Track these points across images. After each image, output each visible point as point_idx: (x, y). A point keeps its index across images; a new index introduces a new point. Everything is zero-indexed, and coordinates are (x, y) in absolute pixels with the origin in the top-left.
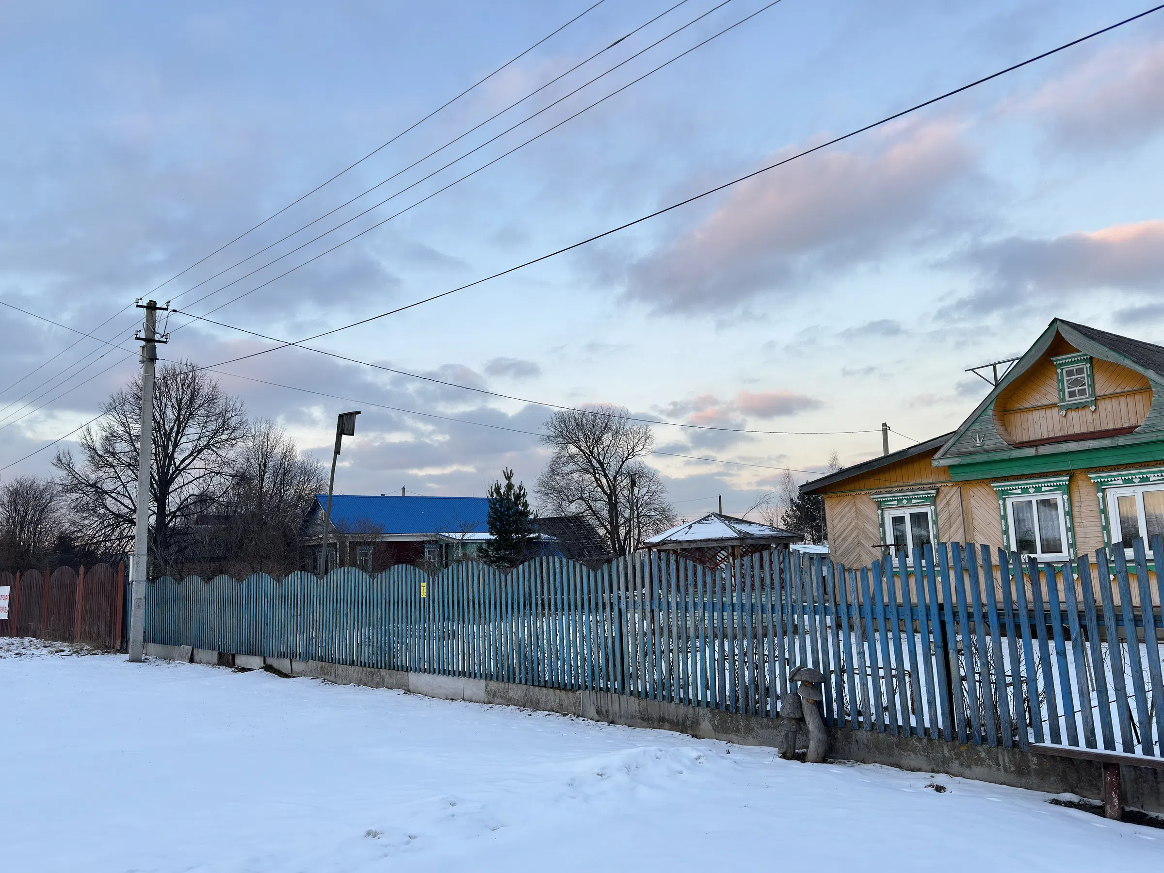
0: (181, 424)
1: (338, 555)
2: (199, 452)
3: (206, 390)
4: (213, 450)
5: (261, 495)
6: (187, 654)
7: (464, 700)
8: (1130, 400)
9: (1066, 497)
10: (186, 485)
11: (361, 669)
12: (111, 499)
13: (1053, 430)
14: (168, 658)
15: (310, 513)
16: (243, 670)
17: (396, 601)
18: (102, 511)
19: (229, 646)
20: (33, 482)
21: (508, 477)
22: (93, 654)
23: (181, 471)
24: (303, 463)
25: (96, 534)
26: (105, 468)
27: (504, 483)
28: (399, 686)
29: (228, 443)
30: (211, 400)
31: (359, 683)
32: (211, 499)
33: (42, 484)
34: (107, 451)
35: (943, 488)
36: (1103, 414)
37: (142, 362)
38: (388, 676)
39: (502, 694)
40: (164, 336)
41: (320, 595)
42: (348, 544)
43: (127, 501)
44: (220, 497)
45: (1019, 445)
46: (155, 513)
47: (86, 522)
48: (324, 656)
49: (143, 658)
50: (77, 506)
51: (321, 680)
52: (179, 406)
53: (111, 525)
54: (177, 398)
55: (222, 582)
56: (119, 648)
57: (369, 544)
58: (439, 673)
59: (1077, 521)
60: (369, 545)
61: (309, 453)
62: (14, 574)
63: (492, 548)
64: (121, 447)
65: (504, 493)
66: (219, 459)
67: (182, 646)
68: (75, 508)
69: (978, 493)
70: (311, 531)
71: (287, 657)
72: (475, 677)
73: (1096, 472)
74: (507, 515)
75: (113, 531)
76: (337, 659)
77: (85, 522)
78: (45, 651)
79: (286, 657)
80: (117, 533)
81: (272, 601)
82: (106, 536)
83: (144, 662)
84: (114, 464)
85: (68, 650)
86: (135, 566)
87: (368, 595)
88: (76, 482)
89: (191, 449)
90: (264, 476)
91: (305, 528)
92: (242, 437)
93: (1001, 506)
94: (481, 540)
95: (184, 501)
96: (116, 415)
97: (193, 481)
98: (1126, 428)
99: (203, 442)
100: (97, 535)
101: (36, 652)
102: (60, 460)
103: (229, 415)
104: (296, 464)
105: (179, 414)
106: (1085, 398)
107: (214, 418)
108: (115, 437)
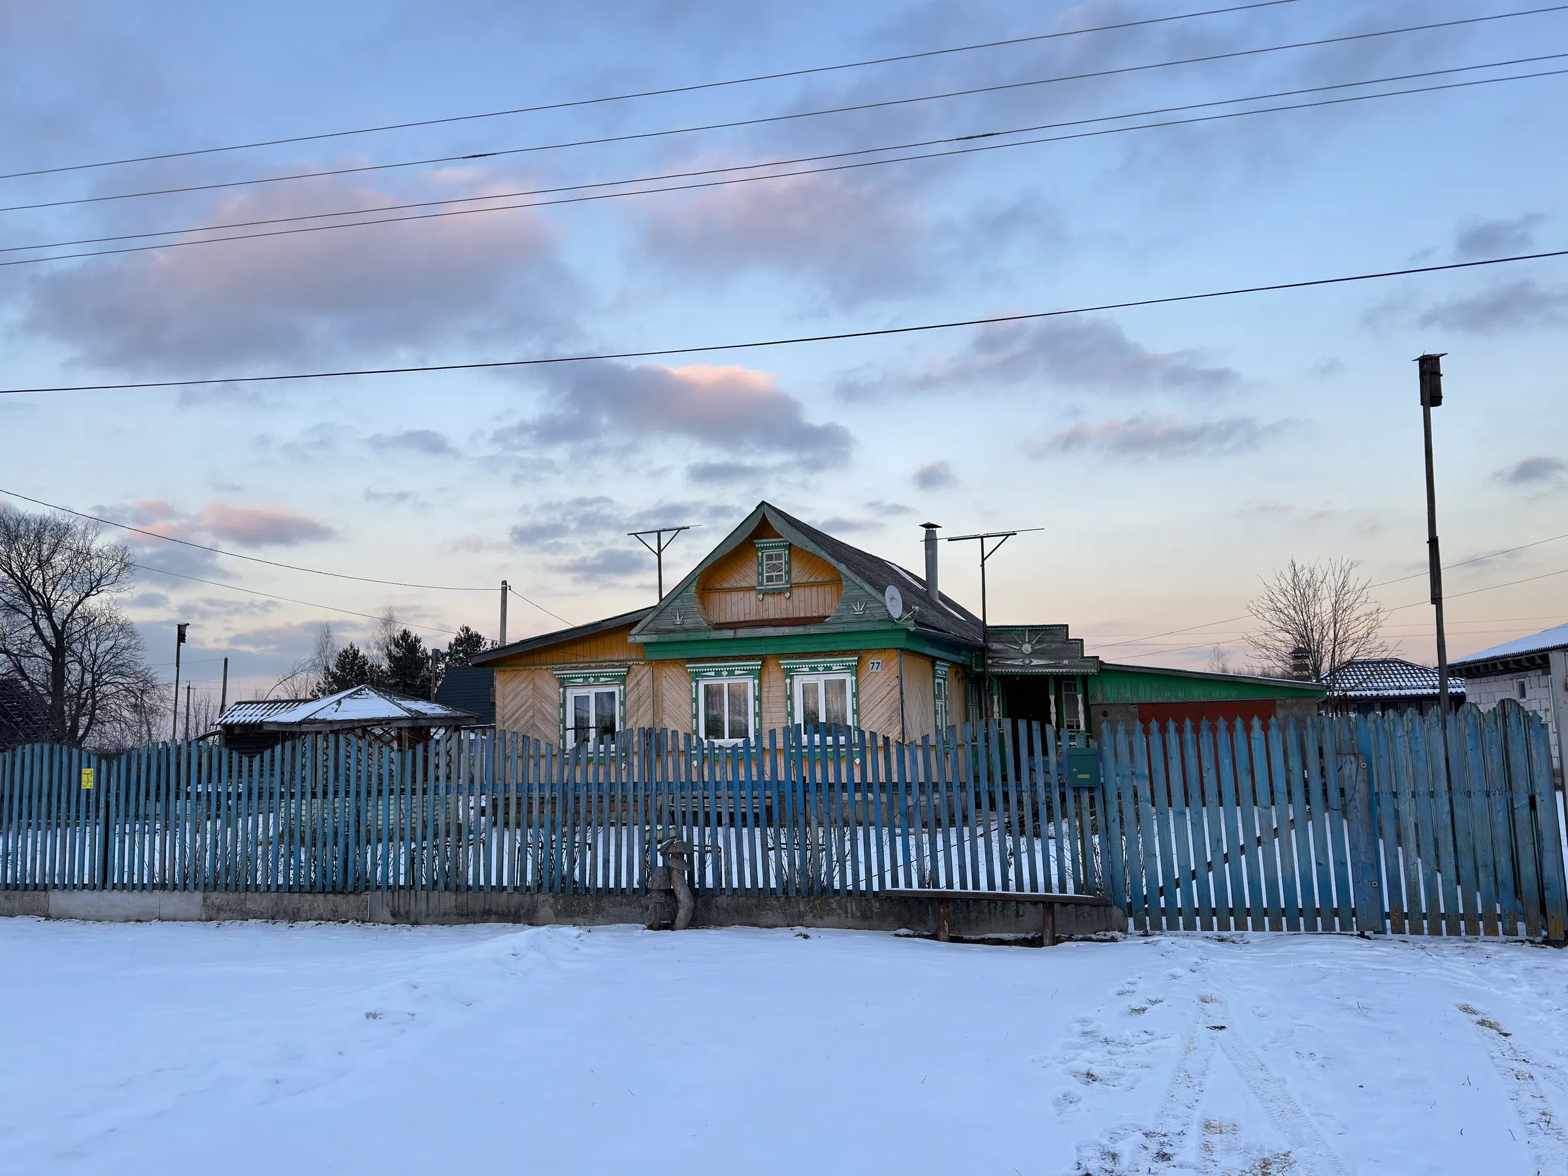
7: (160, 919)
8: (821, 589)
9: (756, 682)
13: (749, 613)
28: (28, 912)
35: (634, 667)
36: (796, 602)
38: (3, 899)
39: (234, 907)
45: (717, 627)
58: (124, 889)
59: (765, 706)
69: (671, 674)
72: (185, 889)
73: (786, 659)
93: (694, 688)
98: (815, 617)
106: (781, 584)
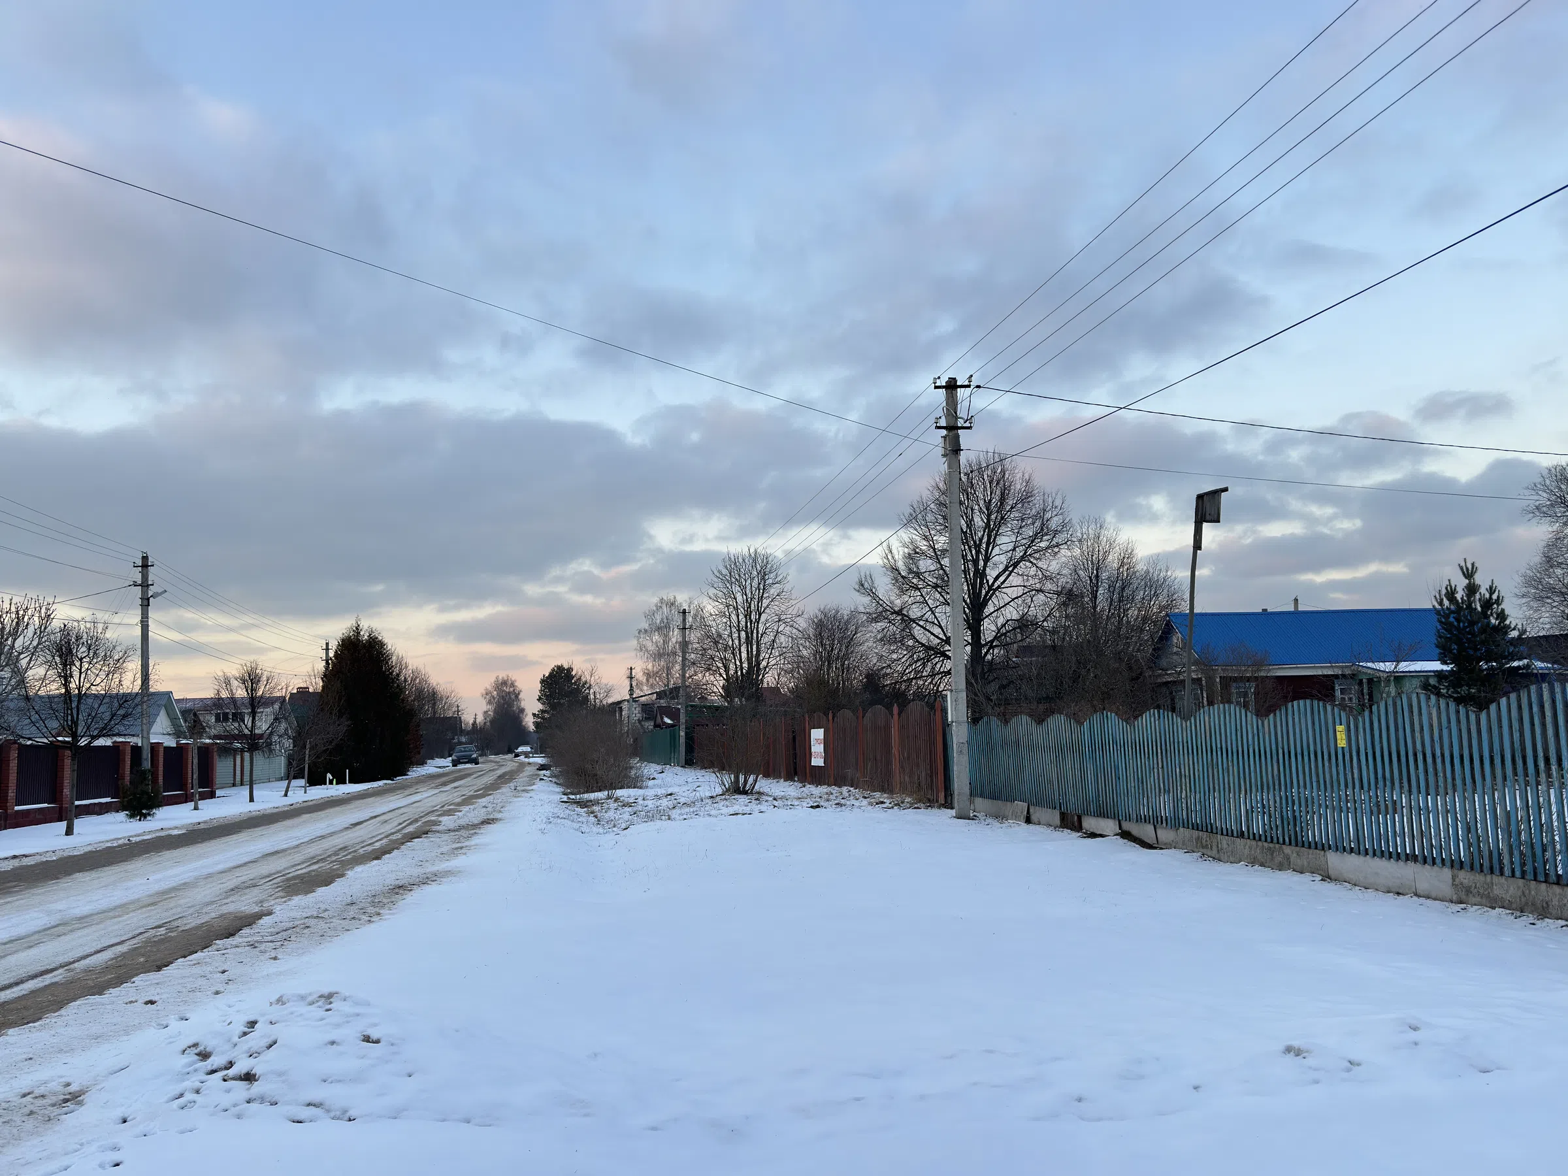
0: (992, 531)
1: (1205, 695)
2: (1015, 565)
3: (1018, 486)
4: (1031, 562)
5: (1095, 617)
6: (1022, 812)
7: (1416, 895)
10: (1002, 607)
11: (1254, 843)
12: (919, 628)
14: (1000, 817)
15: (1161, 638)
16: (1093, 835)
17: (1299, 751)
18: (911, 643)
19: (1072, 806)
20: (837, 612)
21: (1469, 574)
22: (915, 808)
23: (995, 590)
24: (1147, 572)
25: (905, 670)
26: (909, 591)
27: (1461, 583)
28: (1313, 870)
29: (1049, 551)
30: (1026, 498)
31: (1253, 862)
32: (1032, 625)
33: (846, 613)
34: (910, 571)
37: (944, 456)
38: (1295, 855)
39: (1481, 891)
40: (967, 420)
41: (1187, 742)
42: (1218, 680)
43: (937, 630)
44: (1043, 621)
46: (969, 643)
47: (895, 656)
48: (1200, 824)
49: (971, 815)
50: (885, 636)
51: (1199, 854)
52: (988, 510)
53: (921, 659)
54: (985, 500)
55: (1058, 722)
56: (943, 803)
57: (1248, 679)
58: (1374, 855)
60: (1248, 681)
61: (1155, 560)
62: (827, 715)
63: (1447, 684)
64: (926, 565)
65: (1462, 599)
66: (1039, 572)
67: (1016, 802)
68: (881, 639)
70: (1164, 663)
71: (1150, 822)
72: (1434, 863)
74: (1469, 633)
75: (924, 666)
76: (1219, 828)
77: (893, 657)
78: (865, 802)
79: (1147, 821)
80: (928, 669)
81: (1122, 749)
82: (917, 672)
83: (973, 819)
84: (920, 586)
85: (888, 801)
86: (954, 703)
87: (1256, 743)
88: (881, 609)
89: (1005, 563)
90: (1097, 591)
91: (1156, 658)
92: (1066, 543)
94: (1426, 671)
95: (1002, 628)
96: (918, 528)
97: (1010, 602)
99: (1019, 553)
100: (907, 671)
101: (857, 803)
102: (862, 585)
103: (1048, 515)
104: (1138, 574)
105: (989, 520)
107: (1030, 521)
108: (918, 553)
